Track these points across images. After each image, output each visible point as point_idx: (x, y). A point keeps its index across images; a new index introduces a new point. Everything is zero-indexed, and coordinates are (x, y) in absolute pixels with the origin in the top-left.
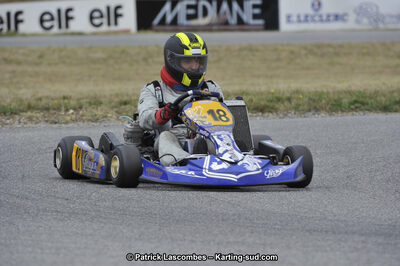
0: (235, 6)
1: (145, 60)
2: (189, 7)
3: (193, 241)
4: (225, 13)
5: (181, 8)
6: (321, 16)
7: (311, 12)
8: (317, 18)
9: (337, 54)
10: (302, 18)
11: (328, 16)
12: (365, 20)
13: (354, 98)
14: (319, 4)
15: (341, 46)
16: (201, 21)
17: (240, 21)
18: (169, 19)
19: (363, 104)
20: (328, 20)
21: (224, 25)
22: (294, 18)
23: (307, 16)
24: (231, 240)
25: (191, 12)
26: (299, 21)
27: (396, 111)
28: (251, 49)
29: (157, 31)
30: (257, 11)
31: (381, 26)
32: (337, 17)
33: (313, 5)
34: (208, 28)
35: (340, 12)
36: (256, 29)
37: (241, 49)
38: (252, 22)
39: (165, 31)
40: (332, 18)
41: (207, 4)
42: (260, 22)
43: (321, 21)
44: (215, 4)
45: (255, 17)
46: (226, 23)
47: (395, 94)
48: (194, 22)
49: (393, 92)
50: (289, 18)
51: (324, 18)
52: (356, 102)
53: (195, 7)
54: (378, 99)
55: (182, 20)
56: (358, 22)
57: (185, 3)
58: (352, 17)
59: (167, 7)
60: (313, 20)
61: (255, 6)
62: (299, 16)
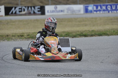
0: (33, 8)
1: (7, 24)
2: (19, 9)
3: (19, 75)
4: (30, 10)
5: (17, 9)
6: (57, 11)
7: (54, 9)
8: (56, 11)
9: (62, 21)
10: (52, 11)
11: (59, 11)
12: (70, 12)
13: (66, 34)
14: (57, 7)
15: (63, 19)
16: (23, 13)
17: (34, 13)
18: (14, 12)
19: (68, 35)
20: (59, 12)
21: (30, 14)
22: (49, 11)
23: (53, 11)
24: (30, 74)
25: (20, 10)
26: (51, 12)
27: (78, 37)
28: (37, 20)
29: (11, 16)
30: (39, 10)
31: (74, 13)
32: (62, 11)
33: (55, 8)
34: (25, 15)
35: (62, 9)
36: (39, 14)
37: (34, 20)
38: (37, 13)
39: (13, 15)
40: (60, 11)
41: (25, 8)
42: (40, 13)
43: (57, 12)
44: (27, 8)
45: (38, 11)
46: (30, 13)
47: (77, 33)
48: (21, 13)
49: (77, 32)
50: (48, 11)
51: (58, 11)
52: (66, 35)
53: (21, 9)
54: (73, 34)
55: (18, 12)
56: (67, 12)
57: (18, 8)
58: (66, 11)
59: (13, 9)
60: (55, 12)
61: (38, 8)
62: (51, 11)
